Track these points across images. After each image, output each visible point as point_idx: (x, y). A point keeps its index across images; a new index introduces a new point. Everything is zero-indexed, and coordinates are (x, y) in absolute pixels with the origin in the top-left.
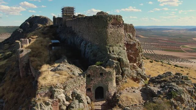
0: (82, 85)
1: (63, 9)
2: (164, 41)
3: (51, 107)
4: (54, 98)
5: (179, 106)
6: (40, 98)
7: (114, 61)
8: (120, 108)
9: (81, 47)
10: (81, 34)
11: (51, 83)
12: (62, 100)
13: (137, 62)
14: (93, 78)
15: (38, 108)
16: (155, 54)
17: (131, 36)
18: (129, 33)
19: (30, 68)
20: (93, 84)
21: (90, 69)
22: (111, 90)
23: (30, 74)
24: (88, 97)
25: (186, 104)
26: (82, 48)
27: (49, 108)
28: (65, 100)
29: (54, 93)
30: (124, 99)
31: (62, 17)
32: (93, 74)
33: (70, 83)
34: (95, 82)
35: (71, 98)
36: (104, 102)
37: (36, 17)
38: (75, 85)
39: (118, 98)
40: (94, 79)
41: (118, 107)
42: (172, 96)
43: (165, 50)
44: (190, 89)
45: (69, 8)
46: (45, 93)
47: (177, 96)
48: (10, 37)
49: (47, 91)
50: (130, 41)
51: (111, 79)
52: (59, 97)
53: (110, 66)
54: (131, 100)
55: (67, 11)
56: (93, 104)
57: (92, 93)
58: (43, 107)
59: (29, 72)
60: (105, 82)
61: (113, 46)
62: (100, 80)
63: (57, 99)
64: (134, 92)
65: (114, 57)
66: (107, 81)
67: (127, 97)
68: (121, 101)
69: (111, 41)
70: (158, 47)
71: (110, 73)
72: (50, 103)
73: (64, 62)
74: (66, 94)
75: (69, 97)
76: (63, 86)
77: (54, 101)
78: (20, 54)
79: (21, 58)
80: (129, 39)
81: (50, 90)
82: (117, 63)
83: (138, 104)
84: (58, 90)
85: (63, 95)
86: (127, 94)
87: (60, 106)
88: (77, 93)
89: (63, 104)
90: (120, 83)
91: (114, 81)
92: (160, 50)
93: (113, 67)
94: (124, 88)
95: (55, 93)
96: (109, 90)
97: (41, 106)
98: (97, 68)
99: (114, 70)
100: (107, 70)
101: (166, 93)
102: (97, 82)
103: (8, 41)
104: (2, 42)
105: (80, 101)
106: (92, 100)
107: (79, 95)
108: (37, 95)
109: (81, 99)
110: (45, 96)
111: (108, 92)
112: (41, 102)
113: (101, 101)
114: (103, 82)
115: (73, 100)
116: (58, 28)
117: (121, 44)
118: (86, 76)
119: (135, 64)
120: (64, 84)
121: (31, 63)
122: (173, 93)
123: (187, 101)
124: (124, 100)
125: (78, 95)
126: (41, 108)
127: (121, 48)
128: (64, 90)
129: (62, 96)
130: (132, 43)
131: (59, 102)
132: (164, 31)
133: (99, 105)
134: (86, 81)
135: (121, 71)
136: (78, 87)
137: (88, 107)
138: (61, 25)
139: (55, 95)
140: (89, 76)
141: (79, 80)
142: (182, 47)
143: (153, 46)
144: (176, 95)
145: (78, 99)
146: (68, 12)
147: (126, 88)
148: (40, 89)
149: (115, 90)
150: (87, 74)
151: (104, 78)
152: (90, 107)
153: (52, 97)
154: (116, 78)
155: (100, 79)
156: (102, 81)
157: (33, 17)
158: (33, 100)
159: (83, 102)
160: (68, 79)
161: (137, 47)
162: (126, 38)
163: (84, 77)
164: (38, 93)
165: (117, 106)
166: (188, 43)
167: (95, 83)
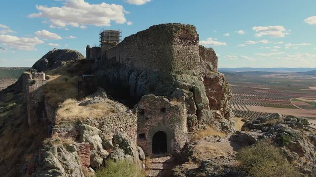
0: (130, 126)
1: (102, 34)
2: (263, 92)
3: (77, 155)
4: (83, 141)
5: (295, 159)
6: (58, 139)
7: (184, 91)
8: (195, 163)
9: (130, 82)
10: (130, 62)
11: (79, 116)
12: (95, 147)
13: (222, 109)
14: (149, 117)
15: (54, 153)
16: (249, 111)
17: (211, 66)
18: (207, 62)
19: (45, 110)
20: (149, 126)
21: (144, 101)
22: (180, 138)
23: (44, 119)
24: (140, 148)
25: (307, 157)
26: (132, 82)
27: (74, 155)
28: (101, 146)
29: (83, 132)
30: (202, 150)
31: (100, 46)
32: (148, 109)
33: (110, 119)
34: (152, 122)
35: (111, 144)
36: (169, 158)
37: (60, 51)
38: (118, 123)
39: (191, 150)
40: (151, 118)
41: (192, 163)
42: (283, 142)
43: (265, 105)
44: (312, 136)
45: (112, 32)
46: (68, 132)
47: (291, 144)
48: (16, 83)
49: (71, 127)
50: (209, 74)
51: (179, 120)
52: (91, 139)
53: (178, 97)
54: (213, 151)
55: (108, 37)
56: (150, 160)
57: (148, 142)
58: (64, 153)
59: (43, 117)
60: (170, 123)
61: (182, 73)
62: (161, 120)
63: (88, 143)
64: (218, 141)
65: (184, 85)
66: (173, 122)
67: (207, 148)
68: (196, 154)
69: (178, 65)
70: (254, 101)
71: (177, 109)
72: (75, 147)
73: (102, 96)
74: (104, 137)
75: (108, 142)
76: (98, 122)
77: (83, 146)
78: (30, 87)
79: (31, 93)
80: (208, 70)
81: (76, 127)
82: (188, 94)
83: (225, 155)
84: (90, 126)
85: (98, 138)
86: (206, 144)
87: (93, 157)
88: (121, 138)
89: (97, 153)
90: (194, 128)
91: (185, 122)
92: (258, 105)
93: (182, 99)
94: (201, 136)
95: (85, 131)
96: (176, 137)
97: (59, 150)
98: (155, 99)
99: (185, 105)
100: (173, 103)
101: (273, 139)
102: (155, 122)
103: (12, 88)
104: (3, 90)
105: (128, 151)
106: (146, 155)
107: (125, 140)
108: (54, 133)
109: (128, 147)
110: (66, 136)
111: (175, 141)
112: (61, 144)
113: (163, 157)
114: (166, 123)
115: (114, 149)
116: (94, 62)
117: (194, 71)
118: (137, 111)
119: (218, 112)
120: (100, 120)
121: (48, 100)
122: (284, 138)
123: (309, 152)
124: (202, 152)
125: (123, 140)
126: (59, 154)
127: (194, 77)
128: (99, 130)
129: (97, 140)
130: (212, 77)
131: (91, 149)
132: (262, 76)
133: (159, 163)
134: (138, 121)
135: (196, 108)
136: (124, 129)
137: (141, 165)
138: (99, 59)
139: (84, 136)
140: (142, 113)
141: (126, 116)
142: (293, 100)
143: (245, 99)
144: (289, 142)
145: (123, 148)
146: (110, 38)
147: (204, 138)
148: (60, 124)
149: (186, 138)
150: (139, 109)
151: (167, 117)
152: (144, 165)
153: (78, 138)
154: (188, 119)
155: (161, 118)
156: (163, 121)
157: (55, 52)
158: (46, 142)
159: (132, 155)
160: (107, 113)
161: (221, 83)
162: (202, 68)
163: (134, 114)
164: (55, 130)
165: (190, 161)
166: (302, 95)
167: (154, 124)
